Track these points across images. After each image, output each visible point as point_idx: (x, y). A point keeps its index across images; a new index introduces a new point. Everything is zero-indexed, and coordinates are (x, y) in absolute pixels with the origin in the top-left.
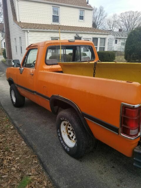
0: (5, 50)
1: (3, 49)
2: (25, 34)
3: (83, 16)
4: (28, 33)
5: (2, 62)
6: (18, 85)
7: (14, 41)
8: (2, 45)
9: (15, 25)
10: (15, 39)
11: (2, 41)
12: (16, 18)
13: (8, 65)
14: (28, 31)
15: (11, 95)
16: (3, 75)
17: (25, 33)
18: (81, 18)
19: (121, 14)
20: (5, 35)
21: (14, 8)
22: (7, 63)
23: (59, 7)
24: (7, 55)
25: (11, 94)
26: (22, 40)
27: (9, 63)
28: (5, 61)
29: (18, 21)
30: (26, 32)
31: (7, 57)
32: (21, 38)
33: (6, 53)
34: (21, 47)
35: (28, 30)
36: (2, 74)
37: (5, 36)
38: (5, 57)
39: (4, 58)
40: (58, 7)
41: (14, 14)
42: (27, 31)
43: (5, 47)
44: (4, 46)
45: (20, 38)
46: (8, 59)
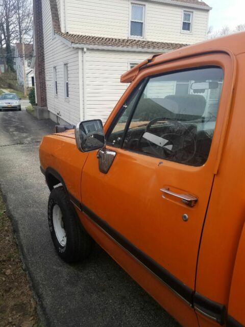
0: (34, 89)
1: (29, 89)
2: (78, 57)
3: (190, 24)
4: (85, 52)
5: (27, 113)
6: (81, 206)
7: (53, 71)
8: (28, 81)
9: (57, 39)
10: (55, 67)
11: (28, 74)
12: (59, 25)
13: (38, 117)
14: (85, 50)
15: (52, 217)
16: (29, 139)
17: (78, 53)
18: (186, 26)
19: (239, 27)
20: (34, 63)
21: (56, 5)
22: (36, 114)
23: (145, 5)
24: (36, 99)
25: (50, 214)
26: (69, 69)
27: (40, 115)
28: (33, 111)
29: (63, 31)
30: (80, 52)
31: (36, 102)
32: (69, 65)
33: (36, 95)
34: (67, 83)
35: (85, 47)
36: (26, 137)
37: (36, 63)
38: (33, 102)
39: (30, 104)
40: (142, 5)
41: (55, 18)
42: (82, 49)
43: (33, 84)
44: (31, 82)
45: (66, 64)
46: (39, 107)
